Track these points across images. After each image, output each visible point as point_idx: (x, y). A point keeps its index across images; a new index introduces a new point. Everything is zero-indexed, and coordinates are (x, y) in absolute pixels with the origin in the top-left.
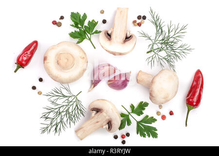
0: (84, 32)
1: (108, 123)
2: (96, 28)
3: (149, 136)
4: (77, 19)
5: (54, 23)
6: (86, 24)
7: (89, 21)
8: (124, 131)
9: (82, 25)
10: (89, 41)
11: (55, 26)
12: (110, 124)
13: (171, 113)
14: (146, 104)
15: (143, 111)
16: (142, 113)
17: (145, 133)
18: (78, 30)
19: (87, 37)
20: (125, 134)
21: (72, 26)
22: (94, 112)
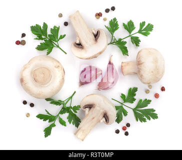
0: (50, 41)
1: (104, 117)
2: (60, 33)
3: (150, 119)
4: (39, 31)
5: (18, 43)
6: (49, 32)
7: (51, 29)
8: (123, 123)
9: (46, 35)
10: (58, 49)
11: (20, 46)
12: (106, 117)
13: (163, 89)
14: (135, 89)
15: (135, 97)
16: (134, 100)
17: (145, 117)
18: (43, 41)
19: (55, 45)
20: (125, 126)
21: (36, 39)
22: (87, 109)
